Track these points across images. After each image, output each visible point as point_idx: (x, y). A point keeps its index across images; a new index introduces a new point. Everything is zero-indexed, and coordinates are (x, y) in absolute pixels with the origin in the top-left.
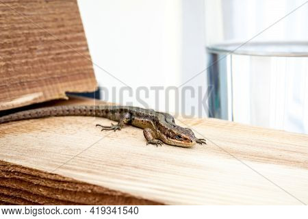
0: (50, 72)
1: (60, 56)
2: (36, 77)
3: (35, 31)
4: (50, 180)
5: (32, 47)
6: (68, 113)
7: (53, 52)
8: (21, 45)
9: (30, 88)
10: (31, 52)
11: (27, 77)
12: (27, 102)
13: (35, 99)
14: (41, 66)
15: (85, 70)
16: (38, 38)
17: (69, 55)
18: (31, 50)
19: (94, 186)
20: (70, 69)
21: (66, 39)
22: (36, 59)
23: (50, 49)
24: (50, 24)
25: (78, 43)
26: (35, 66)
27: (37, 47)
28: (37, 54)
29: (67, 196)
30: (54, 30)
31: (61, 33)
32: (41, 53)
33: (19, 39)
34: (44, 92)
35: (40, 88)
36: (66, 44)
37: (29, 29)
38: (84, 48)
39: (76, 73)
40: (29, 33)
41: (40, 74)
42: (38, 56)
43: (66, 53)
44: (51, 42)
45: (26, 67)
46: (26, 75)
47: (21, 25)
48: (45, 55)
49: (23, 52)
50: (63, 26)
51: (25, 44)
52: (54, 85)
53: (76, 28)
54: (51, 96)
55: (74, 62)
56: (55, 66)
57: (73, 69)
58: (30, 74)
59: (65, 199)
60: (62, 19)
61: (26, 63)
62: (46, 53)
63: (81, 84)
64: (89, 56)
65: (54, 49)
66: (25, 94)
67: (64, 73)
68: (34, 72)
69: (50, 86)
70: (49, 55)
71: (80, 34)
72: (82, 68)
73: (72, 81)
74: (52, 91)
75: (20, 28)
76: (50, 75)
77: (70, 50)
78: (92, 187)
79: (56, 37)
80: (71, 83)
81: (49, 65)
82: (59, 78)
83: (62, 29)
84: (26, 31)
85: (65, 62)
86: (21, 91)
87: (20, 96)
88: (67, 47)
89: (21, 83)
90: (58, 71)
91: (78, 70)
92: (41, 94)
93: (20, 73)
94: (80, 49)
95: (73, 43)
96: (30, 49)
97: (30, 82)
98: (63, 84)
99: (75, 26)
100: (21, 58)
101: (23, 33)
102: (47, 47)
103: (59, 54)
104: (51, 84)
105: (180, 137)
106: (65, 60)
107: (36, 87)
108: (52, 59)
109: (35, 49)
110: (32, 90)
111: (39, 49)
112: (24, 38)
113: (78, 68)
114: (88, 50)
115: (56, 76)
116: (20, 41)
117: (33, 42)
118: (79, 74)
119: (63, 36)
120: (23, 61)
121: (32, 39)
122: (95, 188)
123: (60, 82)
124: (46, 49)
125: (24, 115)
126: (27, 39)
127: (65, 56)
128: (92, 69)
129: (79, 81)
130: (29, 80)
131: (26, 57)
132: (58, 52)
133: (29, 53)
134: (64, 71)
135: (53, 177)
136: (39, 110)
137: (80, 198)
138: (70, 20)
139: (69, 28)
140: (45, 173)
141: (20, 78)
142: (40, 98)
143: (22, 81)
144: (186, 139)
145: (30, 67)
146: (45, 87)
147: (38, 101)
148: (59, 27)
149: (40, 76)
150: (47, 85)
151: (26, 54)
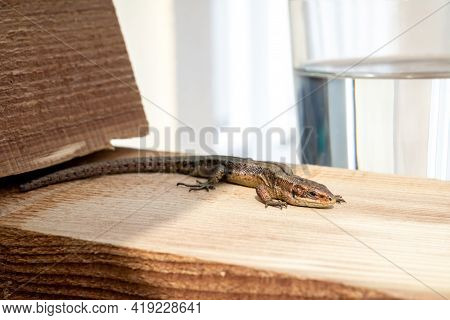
0: (91, 112)
1: (101, 89)
2: (76, 120)
3: (69, 54)
4: (160, 262)
5: (68, 77)
6: (126, 168)
7: (93, 83)
8: (53, 75)
9: (69, 136)
10: (67, 85)
11: (64, 121)
12: (68, 156)
13: (77, 151)
14: (81, 105)
15: (133, 107)
16: (73, 64)
17: (112, 87)
18: (66, 82)
19: (231, 266)
20: (115, 107)
21: (106, 64)
22: (73, 94)
23: (88, 80)
24: (86, 44)
25: (122, 70)
26: (73, 104)
27: (74, 77)
28: (74, 86)
29: (187, 283)
30: (92, 52)
31: (100, 56)
32: (78, 85)
33: (51, 67)
34: (86, 140)
35: (81, 136)
36: (107, 71)
37: (62, 51)
38: (129, 76)
39: (123, 112)
40: (62, 58)
41: (80, 116)
42: (76, 90)
43: (108, 84)
44: (89, 68)
45: (62, 106)
46: (64, 118)
47: (52, 47)
48: (83, 88)
49: (57, 84)
50: (102, 46)
51: (58, 73)
52: (98, 130)
53: (117, 48)
54: (96, 146)
55: (118, 96)
56: (97, 103)
57: (119, 106)
58: (68, 116)
59: (184, 287)
60: (100, 36)
61: (62, 101)
62: (85, 84)
63: (130, 126)
64: (136, 88)
65: (94, 79)
66: (64, 145)
67: (108, 112)
68: (72, 114)
69: (94, 133)
70: (88, 87)
71: (122, 57)
72: (129, 104)
73: (119, 123)
74: (96, 139)
75: (51, 51)
76: (91, 116)
77: (112, 79)
78: (227, 268)
79: (94, 62)
80: (118, 126)
81: (90, 101)
82: (102, 119)
83: (100, 50)
84: (58, 55)
85: (109, 97)
86: (60, 141)
87: (59, 147)
88: (108, 76)
89: (58, 129)
90: (101, 110)
91: (125, 108)
92: (83, 144)
93: (56, 115)
94: (124, 77)
95: (115, 70)
96: (65, 80)
97: (70, 127)
98: (109, 129)
99: (115, 46)
100: (56, 93)
101: (55, 58)
102: (86, 77)
103: (99, 86)
104: (95, 129)
105: (313, 194)
106: (108, 94)
107: (77, 134)
108: (93, 93)
109: (72, 80)
110: (72, 138)
111: (76, 80)
112: (56, 65)
113: (124, 105)
114: (133, 79)
115: (99, 117)
116: (53, 70)
117: (68, 70)
118: (126, 113)
119: (102, 60)
120: (59, 97)
121: (65, 66)
122: (233, 269)
123: (106, 126)
124: (84, 80)
125: (67, 176)
126: (60, 66)
127: (107, 89)
128: (141, 106)
129: (128, 124)
130: (68, 124)
131: (62, 92)
132: (99, 82)
133: (65, 87)
134: (109, 109)
135: (162, 258)
136: (87, 167)
137: (208, 285)
138: (109, 36)
139: (109, 48)
140: (150, 253)
141: (57, 123)
142: (83, 149)
143: (60, 126)
144: (322, 197)
145: (68, 105)
146: (88, 134)
147: (82, 154)
148: (96, 47)
149: (80, 119)
150: (90, 130)
151: (60, 87)
